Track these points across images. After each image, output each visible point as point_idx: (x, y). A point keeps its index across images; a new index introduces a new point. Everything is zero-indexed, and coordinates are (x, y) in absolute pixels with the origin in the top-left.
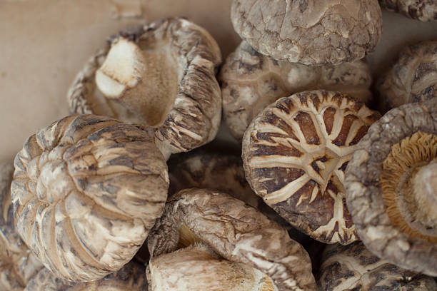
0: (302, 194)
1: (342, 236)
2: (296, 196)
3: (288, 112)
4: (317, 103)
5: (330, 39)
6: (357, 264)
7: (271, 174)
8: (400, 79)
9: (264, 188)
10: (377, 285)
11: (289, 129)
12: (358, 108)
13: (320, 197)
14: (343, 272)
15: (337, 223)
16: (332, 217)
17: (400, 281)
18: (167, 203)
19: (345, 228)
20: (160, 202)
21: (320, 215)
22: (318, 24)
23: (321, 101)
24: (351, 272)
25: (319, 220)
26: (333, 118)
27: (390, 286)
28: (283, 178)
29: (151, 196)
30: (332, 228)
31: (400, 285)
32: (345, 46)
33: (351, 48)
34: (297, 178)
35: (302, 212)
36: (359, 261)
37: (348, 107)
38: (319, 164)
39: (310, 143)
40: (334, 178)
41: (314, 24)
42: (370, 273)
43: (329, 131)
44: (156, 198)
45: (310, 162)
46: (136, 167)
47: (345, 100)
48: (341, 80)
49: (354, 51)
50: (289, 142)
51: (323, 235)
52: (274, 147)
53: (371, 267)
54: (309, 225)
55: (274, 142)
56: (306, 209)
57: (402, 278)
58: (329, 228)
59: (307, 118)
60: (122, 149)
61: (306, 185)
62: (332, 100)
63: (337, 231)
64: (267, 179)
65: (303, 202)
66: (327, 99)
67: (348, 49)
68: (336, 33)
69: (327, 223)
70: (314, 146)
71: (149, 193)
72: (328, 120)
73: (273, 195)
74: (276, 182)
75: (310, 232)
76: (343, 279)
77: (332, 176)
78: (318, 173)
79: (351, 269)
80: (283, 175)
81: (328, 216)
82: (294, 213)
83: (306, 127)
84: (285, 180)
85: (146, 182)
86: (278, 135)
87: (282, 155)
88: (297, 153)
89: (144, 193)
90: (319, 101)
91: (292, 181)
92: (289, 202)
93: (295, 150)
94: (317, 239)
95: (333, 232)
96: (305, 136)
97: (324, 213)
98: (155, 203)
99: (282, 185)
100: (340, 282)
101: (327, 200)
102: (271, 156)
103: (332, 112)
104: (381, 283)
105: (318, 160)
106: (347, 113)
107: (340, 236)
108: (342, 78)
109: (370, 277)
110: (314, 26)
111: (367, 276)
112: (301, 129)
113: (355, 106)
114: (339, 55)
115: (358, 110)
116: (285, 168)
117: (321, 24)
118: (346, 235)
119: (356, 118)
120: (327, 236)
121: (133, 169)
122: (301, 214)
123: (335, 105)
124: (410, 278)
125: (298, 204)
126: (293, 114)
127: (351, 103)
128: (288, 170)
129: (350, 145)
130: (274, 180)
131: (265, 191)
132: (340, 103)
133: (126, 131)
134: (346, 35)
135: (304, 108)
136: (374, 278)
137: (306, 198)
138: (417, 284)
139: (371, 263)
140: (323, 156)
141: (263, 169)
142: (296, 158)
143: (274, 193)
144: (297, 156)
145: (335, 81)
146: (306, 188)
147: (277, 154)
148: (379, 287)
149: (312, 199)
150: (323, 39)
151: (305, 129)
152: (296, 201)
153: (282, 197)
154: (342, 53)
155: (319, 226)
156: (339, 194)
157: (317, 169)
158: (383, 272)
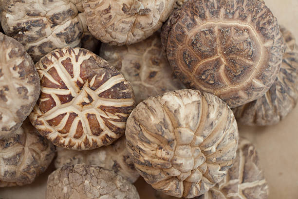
0: (101, 81)
1: (73, 53)
2: (106, 79)
3: (107, 135)
4: (86, 142)
5: (97, 183)
6: (54, 42)
7: (121, 94)
8: (33, 156)
9: (126, 85)
10: (40, 28)
11: (107, 124)
12: (57, 139)
13: (89, 79)
14: (63, 37)
15: (77, 61)
16: (81, 65)
17: (26, 30)
18: (142, 101)
19: (71, 58)
20: (144, 103)
21: (89, 67)
22: (102, 195)
23: (83, 143)
24: (58, 37)
25: (90, 64)
26: (77, 132)
27: (32, 27)
28: (114, 91)
29: (145, 109)
30: (80, 58)
31: (26, 28)
32: (89, 176)
33: (85, 173)
34: (105, 91)
35: (102, 69)
36: (53, 44)
37: (65, 139)
38: (87, 101)
39: (93, 115)
40: (78, 91)
41: (104, 196)
42: (46, 36)
43: (80, 123)
44: (144, 106)
45: (93, 102)
46: (139, 129)
47: (66, 143)
48: (72, 159)
49: (83, 170)
50: (108, 116)
51: (85, 53)
52: (118, 112)
53: (45, 40)
54: (95, 60)
55: (118, 116)
56: (99, 70)
57: (24, 32)
58: (82, 58)
59: (94, 131)
60: (139, 145)
61: (98, 87)
62: (75, 144)
63: (76, 56)
64: (123, 91)
65: (101, 75)
66: (79, 144)
67: (87, 173)
68: (93, 186)
69: (84, 61)
70: (90, 113)
71: (144, 111)
72: (80, 130)
73: (120, 80)
74: (118, 89)
75: (94, 55)
76: (63, 32)
77: (79, 92)
78: (88, 95)
79: (58, 39)
80: (114, 94)
81: (84, 66)
82: (106, 68)
83: (95, 126)
84: (112, 90)
85: (141, 118)
86: (115, 120)
87: (113, 107)
88: (103, 108)
89: (147, 113)
90: (84, 143)
91: (108, 90)
92: (110, 76)
93: (104, 110)
94: (88, 51)
95: (79, 55)
96: (97, 119)
97: (87, 68)
98: (146, 104)
99: (114, 87)
100: (65, 30)
101: (85, 76)
102: (120, 106)
103: (77, 135)
104: (38, 29)
105: (88, 104)
106: (66, 135)
107: (74, 52)
108: (71, 160)
109: (46, 33)
110: (105, 194)
111: (47, 34)
112: (99, 124)
113: (59, 139)
114: (94, 171)
115: (57, 137)
116: (112, 98)
117: (100, 195)
118: (70, 53)
119: (59, 132)
120: (82, 53)
121: (141, 130)
122: (101, 67)
123: (74, 141)
124: (20, 33)
125: (104, 74)
126: (103, 134)
127: (62, 141)
128: (110, 97)
129: (66, 114)
130: (119, 90)
131: (125, 83)
132: (70, 142)
133: (133, 155)
134: (87, 182)
135: (95, 138)
136: (42, 32)
137: (99, 78)
138: (15, 28)
139: (45, 43)
140: (85, 106)
141: (126, 98)
142: (103, 105)
143: (120, 82)
144: (103, 106)
145: (76, 157)
146: (98, 85)
147: (117, 108)
148: (39, 26)
149: (94, 77)
150: (102, 185)
151: (96, 124)
152: (105, 76)
153: (114, 79)
154: (91, 172)
155: (89, 59)
156: (76, 81)
157: (89, 97)
158: (37, 36)
